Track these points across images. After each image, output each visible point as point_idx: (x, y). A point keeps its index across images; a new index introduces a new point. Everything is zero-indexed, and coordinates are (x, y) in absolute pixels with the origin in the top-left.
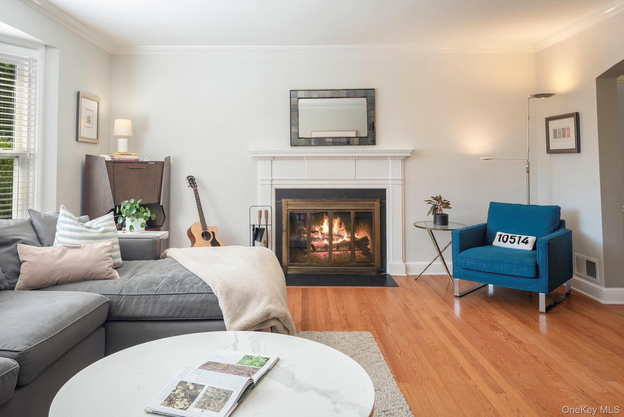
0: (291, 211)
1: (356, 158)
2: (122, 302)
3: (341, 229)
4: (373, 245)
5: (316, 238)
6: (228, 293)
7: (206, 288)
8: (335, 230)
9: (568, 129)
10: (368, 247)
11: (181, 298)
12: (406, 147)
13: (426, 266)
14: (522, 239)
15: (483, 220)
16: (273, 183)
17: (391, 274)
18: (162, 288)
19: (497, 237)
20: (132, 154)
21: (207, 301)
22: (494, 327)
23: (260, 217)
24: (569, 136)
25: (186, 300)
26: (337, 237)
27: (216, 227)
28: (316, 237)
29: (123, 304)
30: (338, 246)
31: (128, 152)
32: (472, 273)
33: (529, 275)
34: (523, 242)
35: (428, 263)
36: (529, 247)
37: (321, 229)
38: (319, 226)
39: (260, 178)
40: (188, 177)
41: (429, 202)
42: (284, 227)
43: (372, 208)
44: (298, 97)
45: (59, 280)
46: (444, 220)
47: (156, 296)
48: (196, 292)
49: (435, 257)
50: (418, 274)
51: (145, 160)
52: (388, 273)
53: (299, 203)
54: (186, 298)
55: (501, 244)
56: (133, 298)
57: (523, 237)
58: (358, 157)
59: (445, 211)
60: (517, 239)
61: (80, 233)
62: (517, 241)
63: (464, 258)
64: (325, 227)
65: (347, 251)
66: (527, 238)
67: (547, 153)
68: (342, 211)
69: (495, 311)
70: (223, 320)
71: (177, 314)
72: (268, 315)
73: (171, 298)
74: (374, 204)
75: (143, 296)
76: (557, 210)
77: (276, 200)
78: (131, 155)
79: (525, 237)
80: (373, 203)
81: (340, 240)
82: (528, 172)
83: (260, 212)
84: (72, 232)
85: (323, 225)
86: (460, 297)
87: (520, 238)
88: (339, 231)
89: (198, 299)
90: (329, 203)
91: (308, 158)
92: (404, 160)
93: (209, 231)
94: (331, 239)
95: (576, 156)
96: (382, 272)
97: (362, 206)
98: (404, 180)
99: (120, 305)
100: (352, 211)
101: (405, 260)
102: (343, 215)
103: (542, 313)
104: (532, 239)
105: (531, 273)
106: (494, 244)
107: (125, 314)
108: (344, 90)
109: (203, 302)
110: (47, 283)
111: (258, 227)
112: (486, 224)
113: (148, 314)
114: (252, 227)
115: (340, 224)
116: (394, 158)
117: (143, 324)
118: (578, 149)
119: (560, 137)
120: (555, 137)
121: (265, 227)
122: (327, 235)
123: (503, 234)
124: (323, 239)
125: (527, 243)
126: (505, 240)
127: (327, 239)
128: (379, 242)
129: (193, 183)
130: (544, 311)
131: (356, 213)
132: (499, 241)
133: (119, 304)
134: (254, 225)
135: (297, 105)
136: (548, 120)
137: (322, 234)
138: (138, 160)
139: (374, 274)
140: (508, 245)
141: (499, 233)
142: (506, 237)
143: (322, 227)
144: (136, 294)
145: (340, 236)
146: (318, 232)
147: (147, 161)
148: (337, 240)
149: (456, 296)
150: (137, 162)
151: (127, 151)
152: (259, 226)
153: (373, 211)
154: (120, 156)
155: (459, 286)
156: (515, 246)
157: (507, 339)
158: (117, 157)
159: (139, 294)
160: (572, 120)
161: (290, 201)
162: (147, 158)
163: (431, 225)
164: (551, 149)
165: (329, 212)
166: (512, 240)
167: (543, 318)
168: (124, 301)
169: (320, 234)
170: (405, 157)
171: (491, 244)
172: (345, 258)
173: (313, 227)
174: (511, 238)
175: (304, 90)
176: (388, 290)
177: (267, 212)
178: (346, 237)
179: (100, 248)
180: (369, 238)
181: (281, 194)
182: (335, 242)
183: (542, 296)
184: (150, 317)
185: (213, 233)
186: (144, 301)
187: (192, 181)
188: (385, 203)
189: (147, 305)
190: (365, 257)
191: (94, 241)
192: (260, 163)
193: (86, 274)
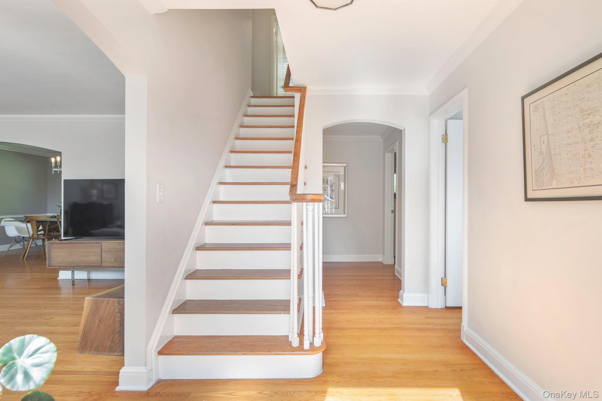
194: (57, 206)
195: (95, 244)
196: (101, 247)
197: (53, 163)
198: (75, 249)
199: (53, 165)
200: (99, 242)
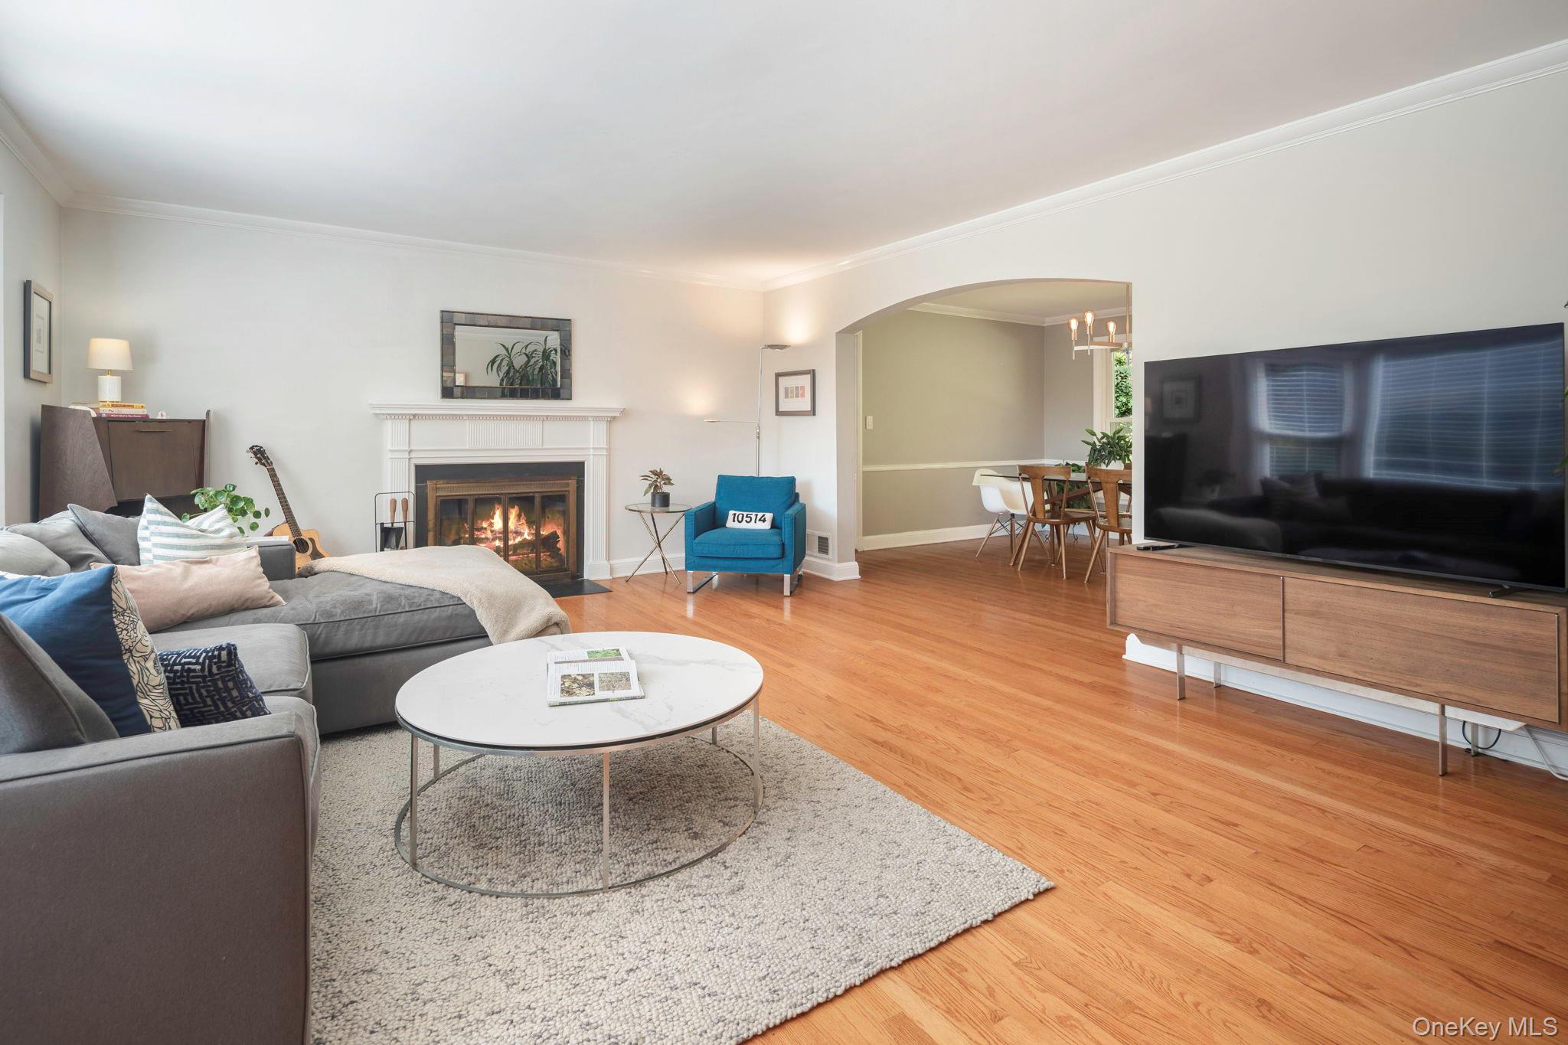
0: (442, 498)
1: (545, 419)
2: (321, 634)
3: (520, 523)
4: (567, 541)
5: (483, 539)
6: (491, 599)
7: (450, 598)
8: (512, 524)
9: (803, 388)
10: (558, 546)
11: (417, 617)
12: (611, 403)
13: (639, 564)
14: (759, 517)
15: (710, 497)
16: (412, 456)
17: (592, 578)
18: (382, 606)
19: (730, 517)
20: (135, 405)
21: (457, 615)
22: (750, 616)
23: (394, 510)
24: (803, 396)
25: (425, 617)
26: (514, 535)
27: (316, 531)
28: (483, 536)
29: (323, 636)
30: (516, 547)
31: (121, 402)
32: (710, 562)
33: (775, 556)
34: (760, 520)
35: (643, 559)
36: (767, 526)
37: (491, 525)
38: (488, 520)
39: (390, 448)
40: (252, 448)
41: (645, 478)
42: (431, 524)
43: (565, 489)
44: (455, 322)
45: (193, 614)
46: (665, 500)
47: (378, 618)
48: (438, 605)
49: (652, 549)
50: (630, 574)
51: (159, 417)
52: (585, 578)
53: (455, 485)
54: (424, 616)
55: (736, 525)
56: (339, 626)
57: (760, 515)
58: (547, 417)
59: (666, 489)
60: (753, 517)
61: (197, 540)
62: (753, 520)
63: (701, 543)
64: (498, 522)
65: (529, 554)
66: (764, 515)
67: (776, 415)
68: (523, 495)
69: (738, 601)
70: (487, 636)
71: (413, 639)
72: (549, 620)
73: (402, 618)
74: (568, 483)
75: (356, 621)
76: (792, 481)
77: (417, 482)
78: (133, 407)
79: (762, 514)
80: (566, 481)
81: (519, 539)
82: (759, 438)
83: (394, 503)
84: (181, 539)
85: (493, 519)
86: (693, 593)
87: (757, 515)
88: (516, 527)
89: (444, 614)
90: (503, 484)
91: (471, 417)
92: (610, 422)
93: (305, 536)
94: (506, 540)
95: (810, 418)
96: (578, 577)
97: (552, 487)
98: (609, 449)
99: (318, 638)
100: (537, 495)
101: (608, 559)
102: (525, 503)
103: (788, 596)
104: (769, 516)
105: (777, 553)
106: (728, 525)
107: (328, 650)
108: (526, 317)
109: (450, 617)
110: (172, 621)
111: (389, 525)
112: (715, 503)
113: (367, 644)
114: (379, 526)
115: (519, 516)
116: (597, 419)
117: (357, 661)
118: (813, 412)
119: (791, 397)
120: (786, 396)
121: (402, 525)
122: (500, 533)
123: (738, 513)
124: (494, 539)
125: (764, 521)
126: (740, 519)
127: (500, 539)
128: (575, 537)
129: (265, 458)
130: (789, 594)
131: (543, 497)
132: (734, 521)
133: (316, 637)
134: (382, 524)
135: (453, 336)
136: (778, 375)
137: (492, 531)
138: (147, 416)
139: (568, 580)
140: (744, 525)
141: (731, 513)
142: (741, 516)
143: (492, 521)
144: (342, 618)
145: (518, 533)
146: (485, 529)
147: (164, 418)
148: (514, 540)
149: (688, 593)
150: (145, 419)
151: (119, 400)
152: (392, 524)
153: (567, 493)
154: (112, 409)
155: (691, 579)
156: (752, 526)
157: (769, 624)
158: (105, 411)
159: (348, 618)
160: (808, 377)
161: (441, 484)
162: (164, 414)
163: (649, 508)
164: (780, 410)
165: (503, 497)
166: (748, 519)
167: (787, 604)
168: (325, 631)
169: (489, 532)
170: (611, 417)
171: (724, 525)
172: (525, 564)
173: (479, 521)
174: (747, 517)
175: (465, 313)
176: (587, 600)
177: (405, 502)
178: (527, 534)
179: (246, 559)
180: (559, 533)
181: (424, 473)
182: (511, 542)
183: (787, 577)
184: (371, 648)
185: (312, 540)
186: (359, 627)
187: (260, 455)
188: (583, 482)
189: (363, 632)
190: (553, 560)
191: (222, 552)
192: (389, 425)
193: (237, 601)
194: (1083, 441)
195: (1258, 579)
196: (1283, 592)
197: (1073, 333)
198: (1188, 585)
199: (1074, 336)
200: (1276, 572)
